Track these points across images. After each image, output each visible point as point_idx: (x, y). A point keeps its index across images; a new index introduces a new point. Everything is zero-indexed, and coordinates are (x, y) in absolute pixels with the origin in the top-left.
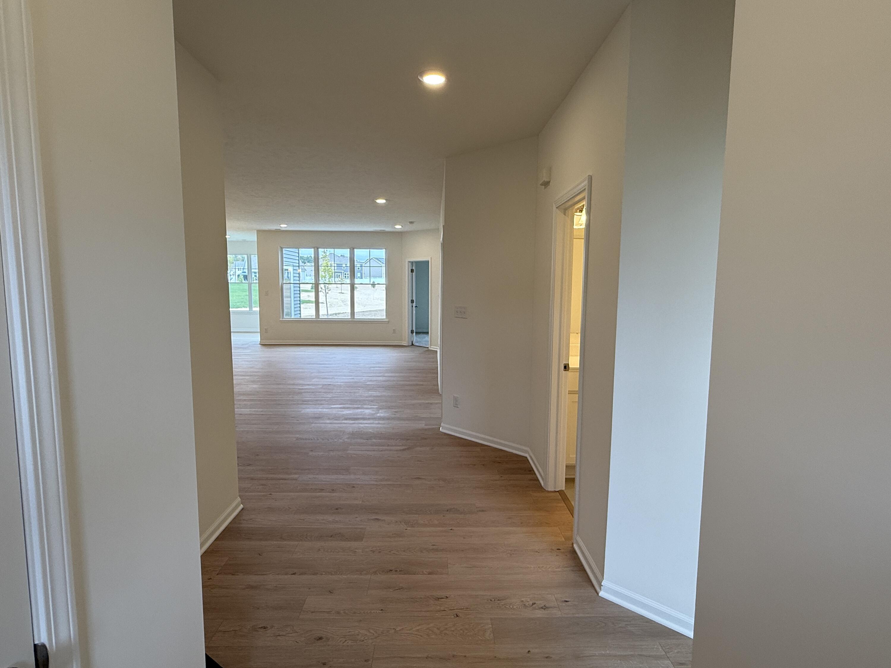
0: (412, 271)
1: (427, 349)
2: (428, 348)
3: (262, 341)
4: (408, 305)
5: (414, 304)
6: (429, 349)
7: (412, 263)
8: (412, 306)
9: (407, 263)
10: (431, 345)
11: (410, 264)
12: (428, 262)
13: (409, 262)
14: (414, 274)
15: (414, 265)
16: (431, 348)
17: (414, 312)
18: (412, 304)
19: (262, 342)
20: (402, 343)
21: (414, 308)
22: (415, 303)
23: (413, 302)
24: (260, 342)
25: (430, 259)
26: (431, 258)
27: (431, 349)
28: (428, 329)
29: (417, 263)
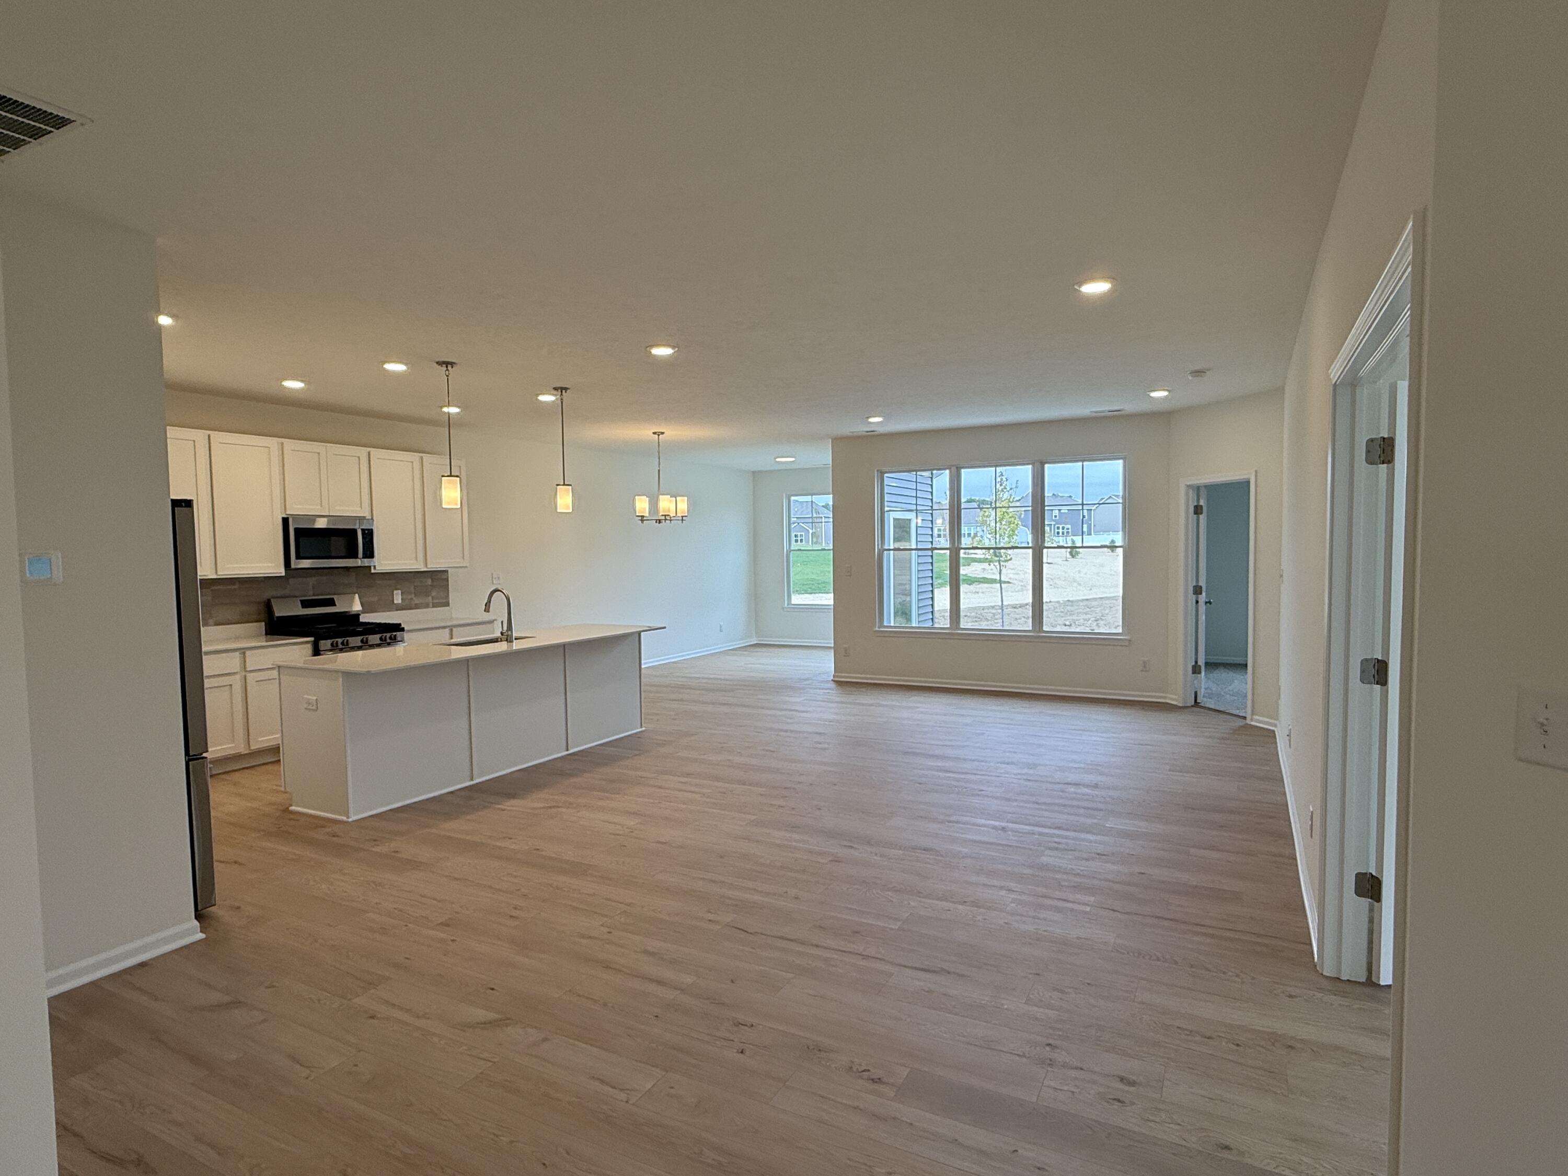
0: (1198, 510)
1: (1241, 723)
2: (1245, 718)
3: (837, 674)
4: (1186, 601)
5: (1203, 598)
6: (1248, 721)
7: (1198, 489)
8: (1197, 602)
9: (1183, 490)
10: (1253, 713)
11: (1191, 492)
12: (1248, 482)
13: (1189, 486)
14: (1203, 518)
15: (1203, 494)
16: (1252, 720)
17: (1203, 617)
18: (1197, 598)
19: (838, 677)
20: (1165, 698)
21: (1202, 607)
22: (1204, 594)
23: (1201, 593)
24: (834, 676)
25: (1254, 473)
26: (1256, 472)
27: (1253, 723)
28: (1246, 656)
29: (1214, 490)
